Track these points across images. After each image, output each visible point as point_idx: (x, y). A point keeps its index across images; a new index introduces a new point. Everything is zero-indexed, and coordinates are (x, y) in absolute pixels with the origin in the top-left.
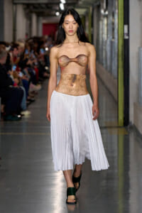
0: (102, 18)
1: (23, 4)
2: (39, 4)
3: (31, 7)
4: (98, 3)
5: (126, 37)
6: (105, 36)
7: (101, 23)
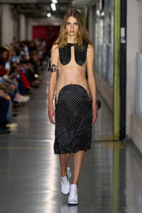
0: (98, 20)
1: (11, 4)
2: (28, 4)
3: (19, 8)
4: (93, 3)
5: (123, 41)
6: (101, 40)
7: (97, 25)
